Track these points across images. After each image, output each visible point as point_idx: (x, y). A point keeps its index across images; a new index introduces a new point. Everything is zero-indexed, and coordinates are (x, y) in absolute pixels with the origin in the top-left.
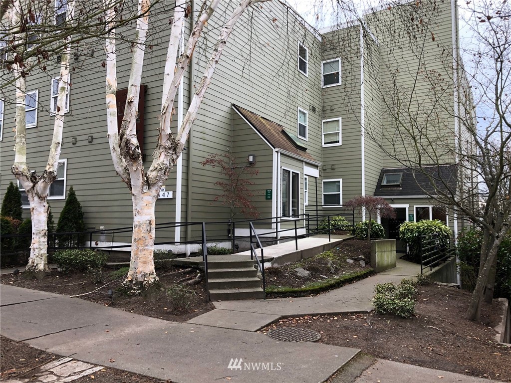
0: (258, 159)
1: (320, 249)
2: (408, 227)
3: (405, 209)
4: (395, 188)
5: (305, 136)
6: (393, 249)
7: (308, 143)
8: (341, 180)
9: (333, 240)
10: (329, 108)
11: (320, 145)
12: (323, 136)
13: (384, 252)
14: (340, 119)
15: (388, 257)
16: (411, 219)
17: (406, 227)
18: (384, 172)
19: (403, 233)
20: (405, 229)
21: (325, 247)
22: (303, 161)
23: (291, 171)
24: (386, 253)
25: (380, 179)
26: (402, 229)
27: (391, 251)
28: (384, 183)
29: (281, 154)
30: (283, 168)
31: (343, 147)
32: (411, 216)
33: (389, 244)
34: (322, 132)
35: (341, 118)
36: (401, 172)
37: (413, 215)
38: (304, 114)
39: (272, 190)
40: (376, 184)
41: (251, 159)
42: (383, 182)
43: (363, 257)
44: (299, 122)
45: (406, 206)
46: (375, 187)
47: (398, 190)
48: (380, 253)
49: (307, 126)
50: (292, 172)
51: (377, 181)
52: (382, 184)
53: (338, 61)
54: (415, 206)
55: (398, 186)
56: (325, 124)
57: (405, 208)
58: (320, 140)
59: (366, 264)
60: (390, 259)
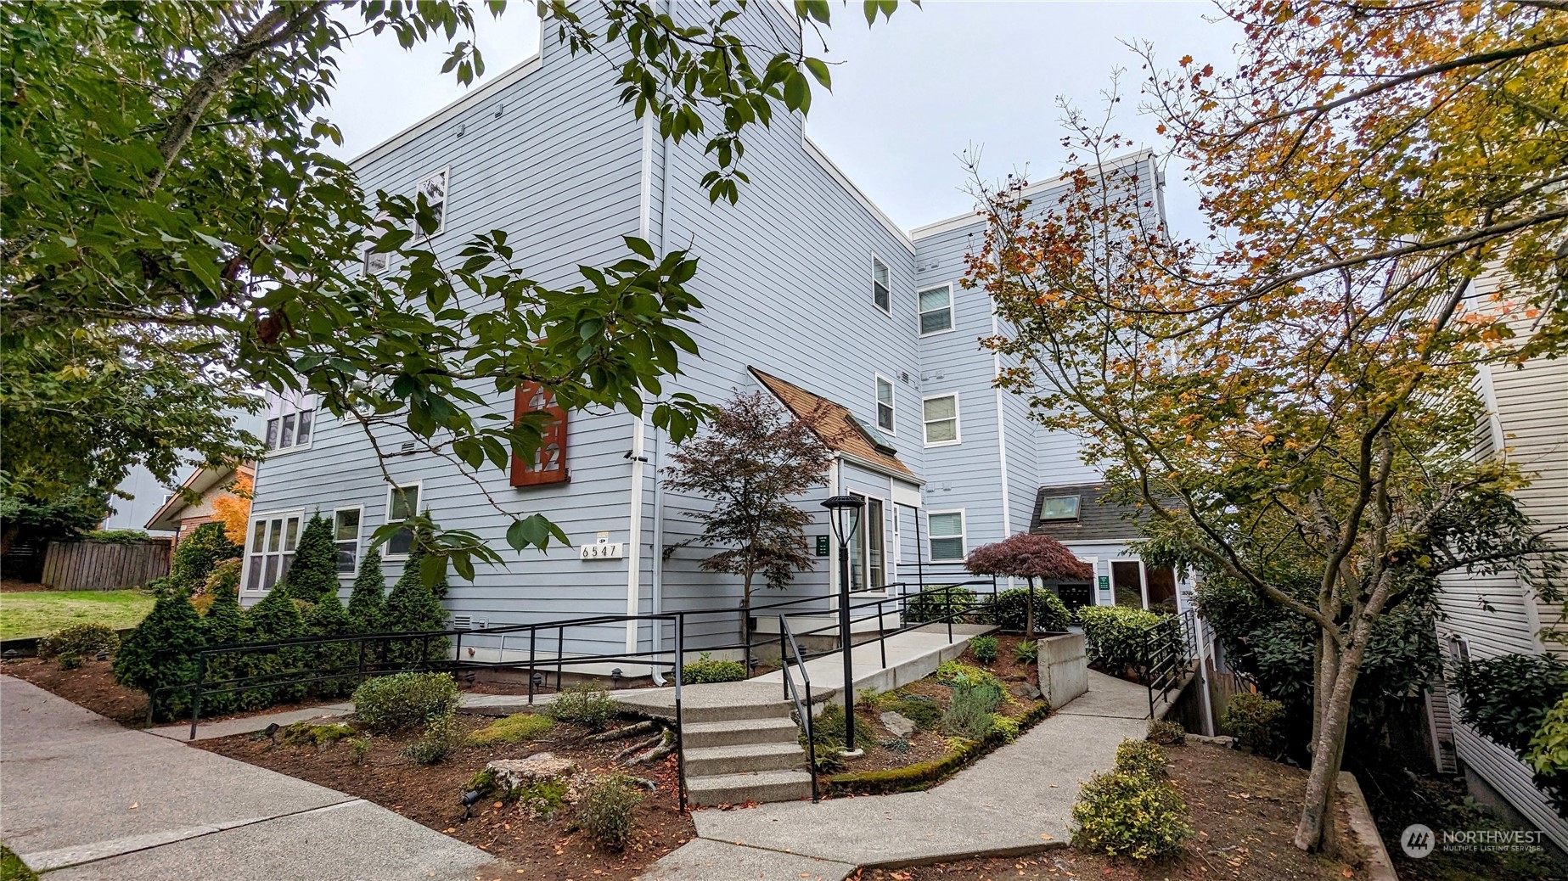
1: (931, 660)
4: (1068, 526)
5: (890, 428)
6: (1081, 654)
7: (897, 440)
8: (963, 511)
9: (957, 639)
10: (933, 373)
11: (921, 444)
12: (925, 426)
13: (1066, 661)
14: (956, 394)
16: (1104, 586)
18: (1044, 494)
22: (889, 476)
23: (867, 495)
24: (1068, 663)
25: (1039, 507)
27: (1077, 658)
28: (1048, 514)
29: (845, 461)
30: (849, 490)
31: (964, 446)
32: (1104, 580)
33: (1073, 644)
34: (922, 420)
35: (957, 392)
36: (1077, 492)
37: (1108, 578)
38: (888, 385)
39: (828, 536)
40: (1030, 516)
42: (1043, 512)
44: (878, 401)
45: (1094, 558)
46: (1029, 523)
47: (1074, 529)
48: (1057, 667)
49: (894, 408)
50: (869, 498)
51: (1032, 510)
52: (1043, 516)
53: (947, 288)
54: (1110, 561)
55: (1073, 520)
56: (928, 404)
57: (1092, 563)
58: (919, 436)
60: (1076, 677)
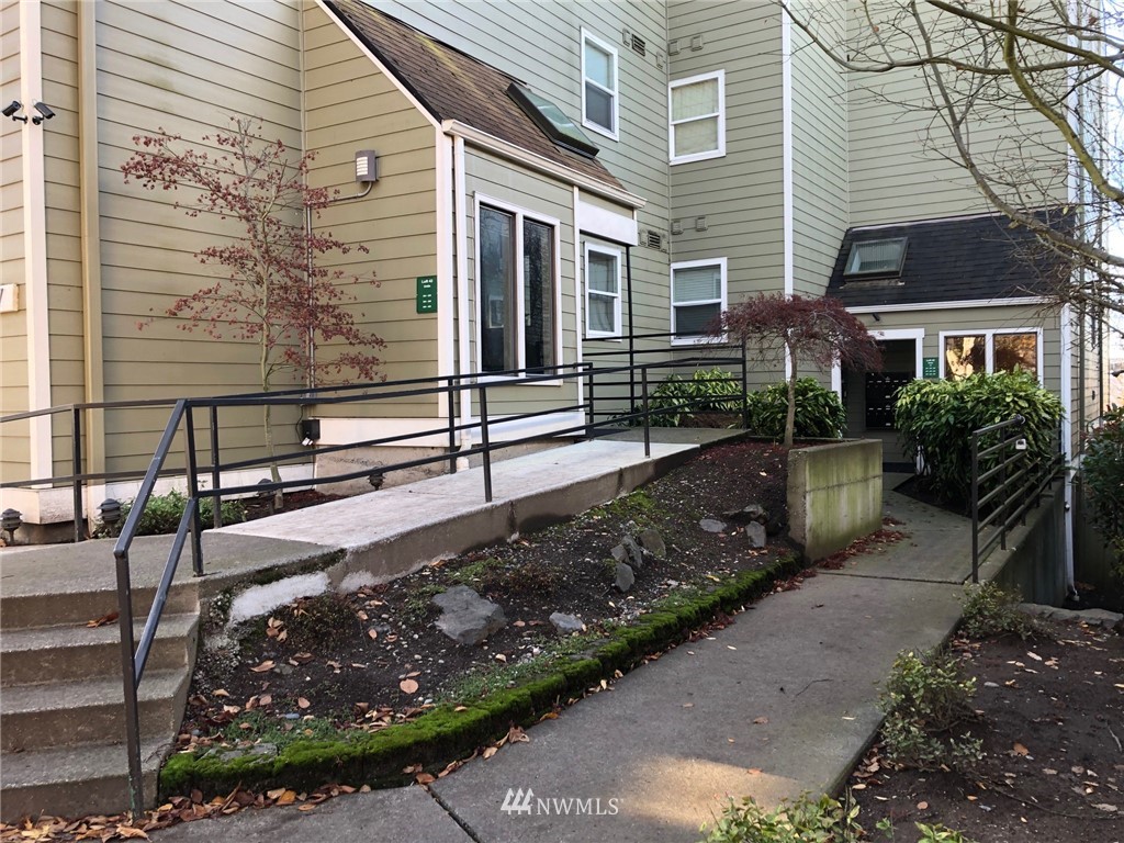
0: (387, 167)
1: (601, 486)
2: (923, 396)
3: (912, 342)
4: (886, 283)
5: (608, 126)
6: (871, 473)
7: (620, 148)
8: (723, 262)
9: (661, 450)
10: (685, 43)
11: (664, 159)
12: (672, 129)
13: (840, 486)
14: (720, 75)
15: (852, 502)
16: (931, 372)
17: (918, 397)
18: (853, 239)
19: (908, 414)
20: (912, 403)
21: (628, 478)
22: (572, 184)
23: (521, 213)
24: (845, 488)
25: (843, 258)
26: (903, 401)
27: (865, 480)
28: (854, 268)
29: (467, 143)
30: (479, 197)
32: (930, 362)
33: (859, 456)
34: (667, 119)
35: (723, 71)
36: (904, 235)
37: (937, 359)
38: (605, 54)
39: (435, 278)
40: (829, 272)
41: (363, 167)
42: (848, 265)
43: (761, 511)
44: (585, 78)
45: (917, 334)
46: (826, 282)
47: (893, 288)
48: (822, 495)
49: (615, 93)
50: (525, 218)
51: (832, 263)
52: (846, 273)
54: (942, 334)
55: (892, 276)
56: (678, 94)
57: (914, 341)
58: (661, 144)
59: (770, 535)
60: (859, 509)
